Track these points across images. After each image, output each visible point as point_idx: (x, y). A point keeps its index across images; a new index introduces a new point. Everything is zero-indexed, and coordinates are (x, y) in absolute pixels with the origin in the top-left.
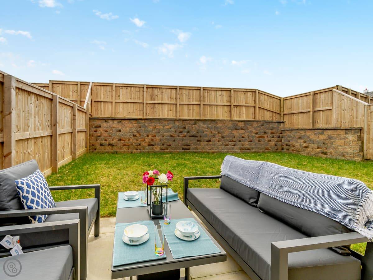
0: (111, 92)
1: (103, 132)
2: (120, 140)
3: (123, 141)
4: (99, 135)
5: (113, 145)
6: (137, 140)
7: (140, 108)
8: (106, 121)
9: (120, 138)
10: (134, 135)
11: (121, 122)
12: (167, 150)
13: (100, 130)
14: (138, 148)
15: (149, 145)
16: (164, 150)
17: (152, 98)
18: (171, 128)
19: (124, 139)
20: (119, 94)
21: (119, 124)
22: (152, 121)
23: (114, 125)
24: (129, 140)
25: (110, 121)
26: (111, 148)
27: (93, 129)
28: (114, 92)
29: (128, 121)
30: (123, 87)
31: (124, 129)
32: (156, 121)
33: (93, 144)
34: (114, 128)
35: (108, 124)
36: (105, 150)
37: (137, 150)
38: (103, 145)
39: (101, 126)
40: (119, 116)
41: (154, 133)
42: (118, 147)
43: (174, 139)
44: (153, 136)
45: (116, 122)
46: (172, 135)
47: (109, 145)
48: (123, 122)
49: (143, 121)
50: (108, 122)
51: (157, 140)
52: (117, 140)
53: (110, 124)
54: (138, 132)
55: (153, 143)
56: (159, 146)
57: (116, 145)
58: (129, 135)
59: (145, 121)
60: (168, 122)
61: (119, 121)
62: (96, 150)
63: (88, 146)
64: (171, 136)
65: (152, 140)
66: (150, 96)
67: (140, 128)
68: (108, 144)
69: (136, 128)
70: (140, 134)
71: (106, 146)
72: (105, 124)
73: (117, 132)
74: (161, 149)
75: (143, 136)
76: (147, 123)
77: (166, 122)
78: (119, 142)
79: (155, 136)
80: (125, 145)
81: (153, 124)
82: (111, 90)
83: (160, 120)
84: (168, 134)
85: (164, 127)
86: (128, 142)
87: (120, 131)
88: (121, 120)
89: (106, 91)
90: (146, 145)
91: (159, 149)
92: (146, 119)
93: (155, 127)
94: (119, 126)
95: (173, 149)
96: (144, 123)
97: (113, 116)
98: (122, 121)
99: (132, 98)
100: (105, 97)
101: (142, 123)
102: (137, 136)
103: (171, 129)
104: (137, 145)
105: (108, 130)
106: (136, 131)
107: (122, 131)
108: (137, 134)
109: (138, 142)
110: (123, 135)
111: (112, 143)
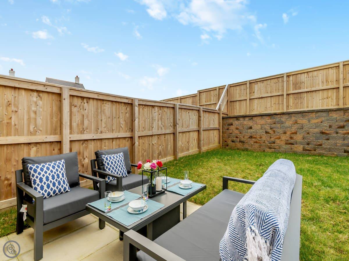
0: (245, 90)
1: (234, 130)
2: (251, 137)
3: (254, 138)
4: (231, 132)
5: (244, 142)
6: (271, 138)
7: (279, 101)
8: (237, 119)
9: (250, 135)
10: (267, 132)
11: (252, 119)
12: (315, 150)
13: (232, 127)
14: (271, 147)
15: (286, 144)
16: (310, 151)
17: (296, 86)
18: (322, 122)
19: (255, 137)
20: (254, 90)
21: (250, 121)
22: (291, 114)
23: (245, 123)
24: (261, 138)
25: (241, 119)
26: (241, 145)
27: (226, 127)
28: (248, 90)
29: (260, 117)
30: (259, 83)
31: (255, 125)
32: (296, 115)
33: (225, 140)
34: (245, 125)
35: (239, 122)
36: (236, 146)
37: (270, 148)
38: (234, 142)
39: (233, 124)
40: (254, 113)
41: (293, 130)
42: (249, 145)
43: (327, 137)
44: (293, 133)
45: (247, 119)
46: (324, 131)
47: (240, 142)
48: (255, 118)
49: (279, 116)
50: (239, 120)
51: (298, 137)
52: (248, 137)
53: (241, 121)
54: (271, 129)
55: (292, 141)
56: (302, 146)
57: (247, 142)
58: (262, 132)
59: (281, 115)
60: (317, 115)
61: (250, 118)
62: (228, 146)
63: (221, 142)
64: (322, 133)
65: (291, 138)
66: (293, 84)
67: (275, 123)
68: (238, 140)
69: (269, 125)
70: (274, 131)
71: (237, 143)
72: (236, 122)
73: (248, 129)
74: (304, 149)
75: (278, 133)
76: (284, 118)
77: (314, 115)
78: (249, 139)
79: (296, 133)
80: (256, 142)
81: (293, 119)
82: (245, 88)
83: (303, 113)
84: (317, 130)
85: (309, 121)
86: (260, 139)
87: (251, 128)
88: (252, 117)
89: (241, 90)
90: (283, 143)
91: (302, 149)
92: (283, 114)
93: (296, 122)
94: (251, 123)
95: (326, 151)
96: (279, 118)
99: (269, 92)
100: (240, 96)
101: (278, 118)
102: (271, 133)
103: (322, 124)
104: (270, 143)
105: (239, 128)
106: (269, 128)
107: (253, 129)
108: (270, 131)
109: (272, 139)
110: (254, 132)
111: (243, 139)
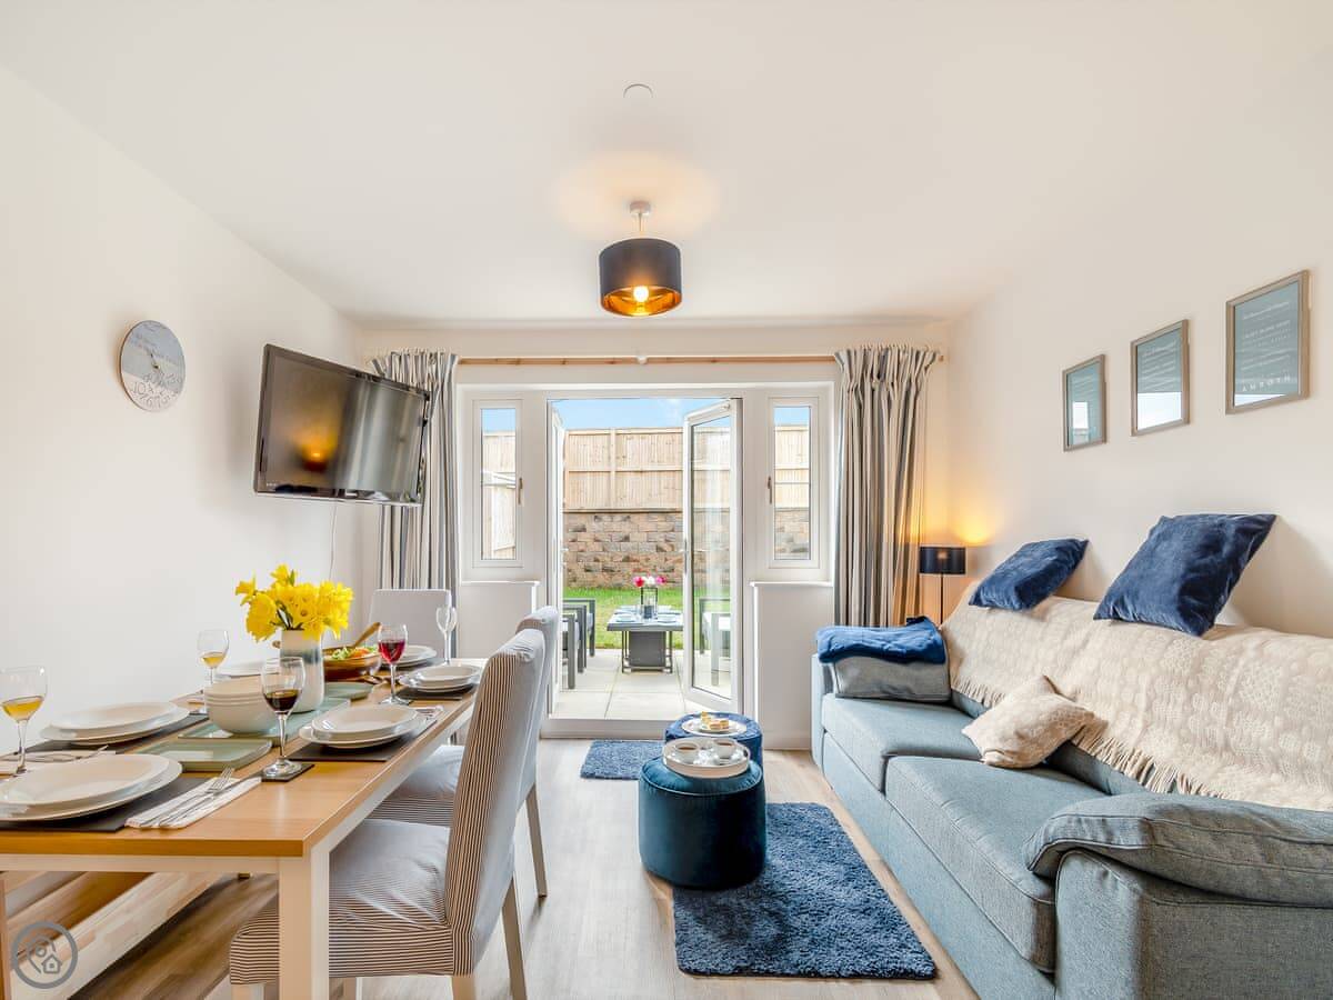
0: (606, 452)
1: (590, 542)
2: (627, 559)
3: (634, 561)
4: (581, 548)
5: (612, 571)
6: (666, 560)
7: (674, 484)
8: (596, 517)
9: (626, 554)
10: (659, 549)
11: (628, 517)
13: (583, 536)
19: (637, 558)
20: (626, 452)
21: (625, 523)
23: (615, 527)
24: (647, 560)
25: (605, 517)
26: (607, 577)
28: (613, 449)
29: (646, 515)
30: (634, 436)
31: (636, 534)
34: (614, 532)
35: (601, 523)
36: (594, 581)
38: (590, 571)
39: (587, 529)
40: (627, 505)
42: (623, 576)
45: (618, 518)
47: (605, 570)
48: (635, 518)
50: (600, 519)
52: (621, 559)
53: (606, 523)
54: (667, 541)
57: (619, 571)
58: (649, 549)
61: (625, 515)
62: (575, 581)
67: (673, 531)
68: (600, 567)
69: (662, 532)
70: (672, 546)
71: (597, 574)
72: (594, 524)
73: (621, 541)
78: (625, 564)
82: (606, 445)
86: (645, 564)
87: (627, 539)
88: (628, 514)
89: (595, 447)
94: (626, 528)
97: (613, 507)
98: (631, 515)
99: (655, 460)
100: (594, 462)
101: (678, 519)
102: (666, 549)
104: (665, 572)
105: (600, 538)
106: (662, 540)
107: (631, 539)
108: (666, 546)
109: (670, 563)
110: (633, 548)
111: (609, 565)
